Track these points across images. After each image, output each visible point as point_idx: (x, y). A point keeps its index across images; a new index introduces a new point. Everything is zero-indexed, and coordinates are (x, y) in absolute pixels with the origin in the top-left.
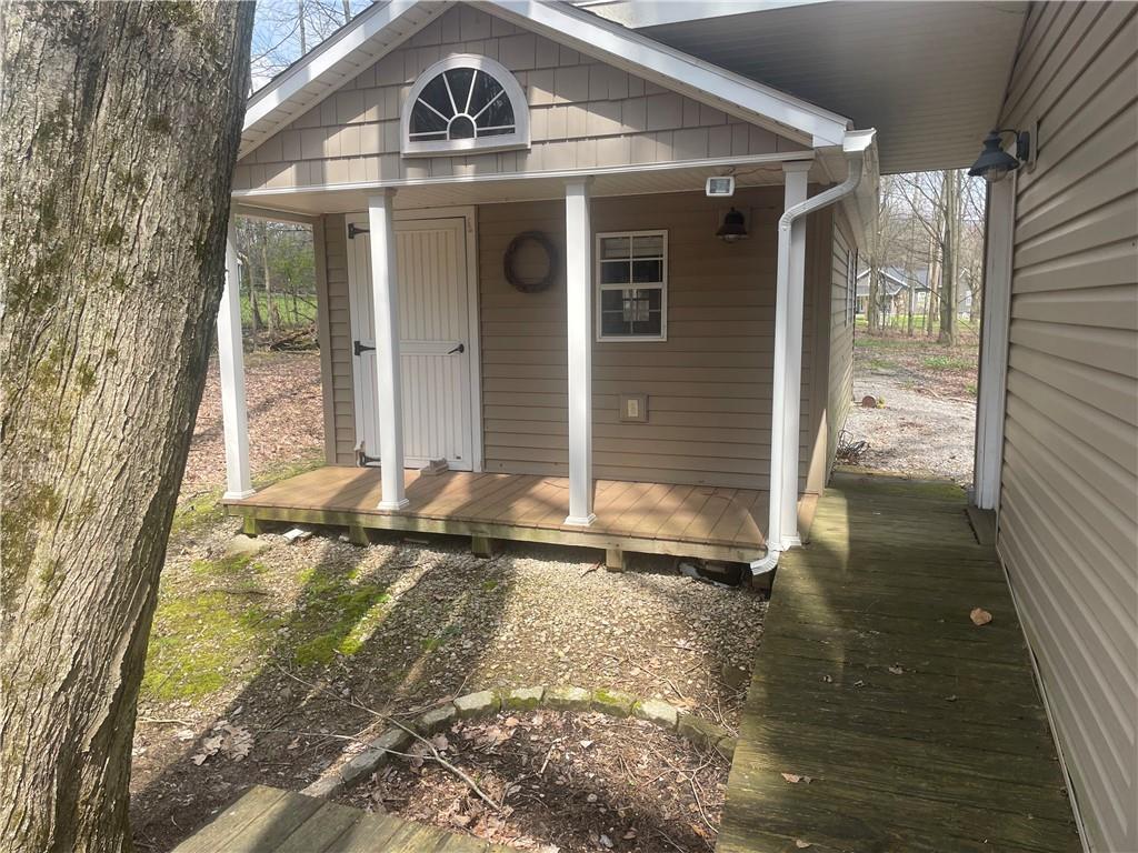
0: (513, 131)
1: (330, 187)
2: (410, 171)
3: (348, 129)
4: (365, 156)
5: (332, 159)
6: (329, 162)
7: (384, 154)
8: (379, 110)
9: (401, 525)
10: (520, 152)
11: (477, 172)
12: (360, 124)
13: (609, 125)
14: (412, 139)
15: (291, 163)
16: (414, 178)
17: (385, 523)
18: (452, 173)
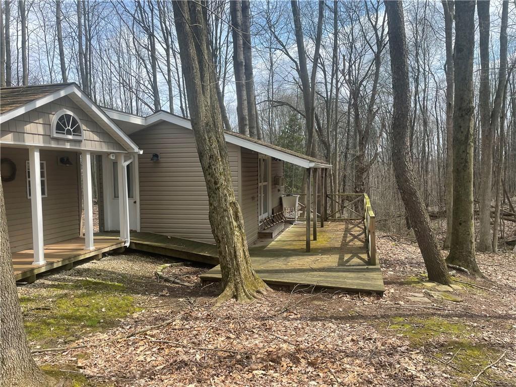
0: (81, 136)
1: (27, 144)
2: (52, 142)
3: (33, 124)
4: (39, 135)
5: (27, 133)
6: (26, 134)
7: (46, 135)
8: (43, 120)
9: (49, 268)
10: (80, 141)
11: (70, 145)
12: (37, 123)
13: (96, 138)
14: (57, 132)
15: (11, 132)
16: (54, 145)
17: (43, 270)
18: (64, 145)
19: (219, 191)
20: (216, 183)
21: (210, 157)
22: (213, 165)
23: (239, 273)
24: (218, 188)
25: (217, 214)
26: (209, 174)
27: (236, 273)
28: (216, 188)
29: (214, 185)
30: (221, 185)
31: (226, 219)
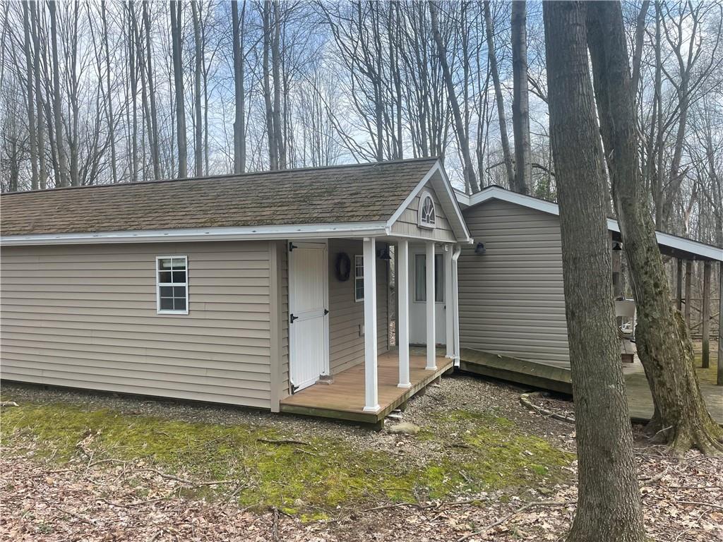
0: (434, 223)
4: (412, 224)
7: (415, 224)
10: (432, 230)
11: (427, 235)
14: (422, 220)
18: (424, 235)
19: (662, 297)
20: (656, 285)
21: (648, 250)
22: (653, 260)
23: (696, 413)
24: (660, 293)
25: (659, 328)
26: (646, 273)
27: (691, 414)
28: (656, 293)
29: (653, 288)
30: (664, 288)
31: (673, 337)
